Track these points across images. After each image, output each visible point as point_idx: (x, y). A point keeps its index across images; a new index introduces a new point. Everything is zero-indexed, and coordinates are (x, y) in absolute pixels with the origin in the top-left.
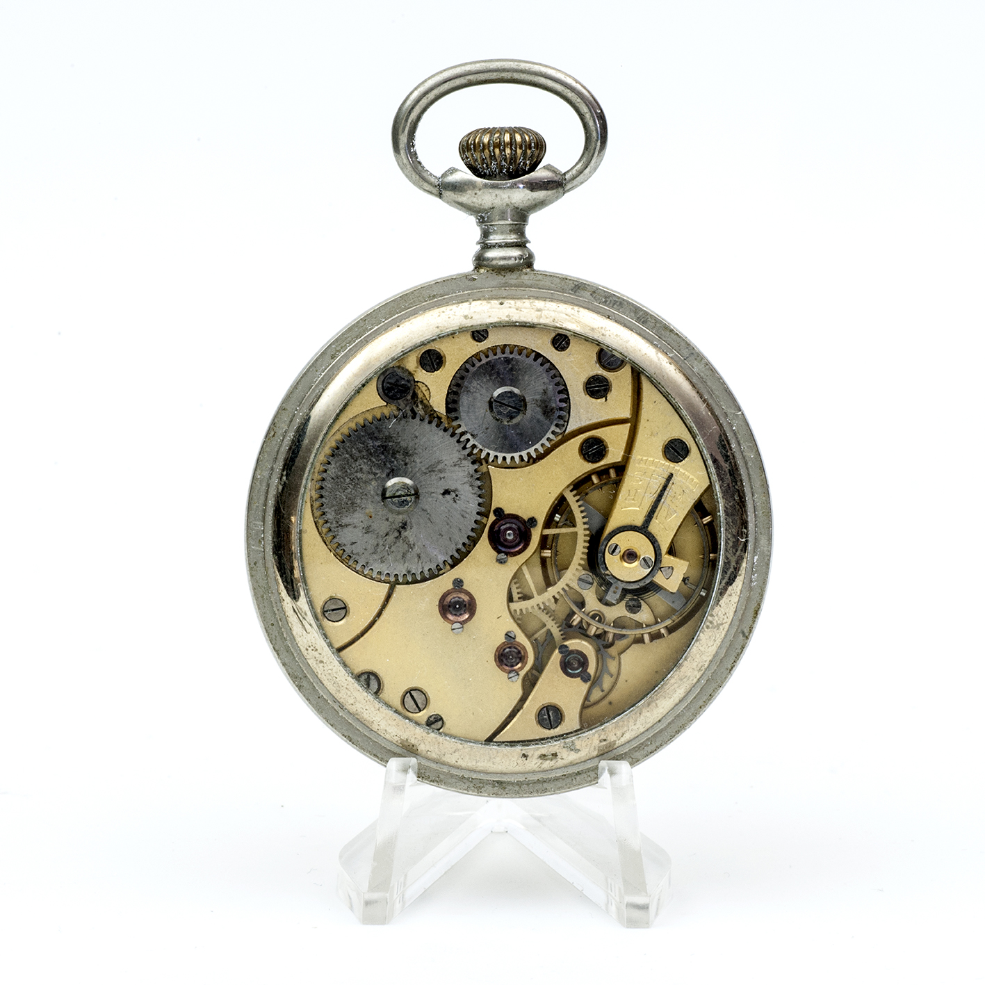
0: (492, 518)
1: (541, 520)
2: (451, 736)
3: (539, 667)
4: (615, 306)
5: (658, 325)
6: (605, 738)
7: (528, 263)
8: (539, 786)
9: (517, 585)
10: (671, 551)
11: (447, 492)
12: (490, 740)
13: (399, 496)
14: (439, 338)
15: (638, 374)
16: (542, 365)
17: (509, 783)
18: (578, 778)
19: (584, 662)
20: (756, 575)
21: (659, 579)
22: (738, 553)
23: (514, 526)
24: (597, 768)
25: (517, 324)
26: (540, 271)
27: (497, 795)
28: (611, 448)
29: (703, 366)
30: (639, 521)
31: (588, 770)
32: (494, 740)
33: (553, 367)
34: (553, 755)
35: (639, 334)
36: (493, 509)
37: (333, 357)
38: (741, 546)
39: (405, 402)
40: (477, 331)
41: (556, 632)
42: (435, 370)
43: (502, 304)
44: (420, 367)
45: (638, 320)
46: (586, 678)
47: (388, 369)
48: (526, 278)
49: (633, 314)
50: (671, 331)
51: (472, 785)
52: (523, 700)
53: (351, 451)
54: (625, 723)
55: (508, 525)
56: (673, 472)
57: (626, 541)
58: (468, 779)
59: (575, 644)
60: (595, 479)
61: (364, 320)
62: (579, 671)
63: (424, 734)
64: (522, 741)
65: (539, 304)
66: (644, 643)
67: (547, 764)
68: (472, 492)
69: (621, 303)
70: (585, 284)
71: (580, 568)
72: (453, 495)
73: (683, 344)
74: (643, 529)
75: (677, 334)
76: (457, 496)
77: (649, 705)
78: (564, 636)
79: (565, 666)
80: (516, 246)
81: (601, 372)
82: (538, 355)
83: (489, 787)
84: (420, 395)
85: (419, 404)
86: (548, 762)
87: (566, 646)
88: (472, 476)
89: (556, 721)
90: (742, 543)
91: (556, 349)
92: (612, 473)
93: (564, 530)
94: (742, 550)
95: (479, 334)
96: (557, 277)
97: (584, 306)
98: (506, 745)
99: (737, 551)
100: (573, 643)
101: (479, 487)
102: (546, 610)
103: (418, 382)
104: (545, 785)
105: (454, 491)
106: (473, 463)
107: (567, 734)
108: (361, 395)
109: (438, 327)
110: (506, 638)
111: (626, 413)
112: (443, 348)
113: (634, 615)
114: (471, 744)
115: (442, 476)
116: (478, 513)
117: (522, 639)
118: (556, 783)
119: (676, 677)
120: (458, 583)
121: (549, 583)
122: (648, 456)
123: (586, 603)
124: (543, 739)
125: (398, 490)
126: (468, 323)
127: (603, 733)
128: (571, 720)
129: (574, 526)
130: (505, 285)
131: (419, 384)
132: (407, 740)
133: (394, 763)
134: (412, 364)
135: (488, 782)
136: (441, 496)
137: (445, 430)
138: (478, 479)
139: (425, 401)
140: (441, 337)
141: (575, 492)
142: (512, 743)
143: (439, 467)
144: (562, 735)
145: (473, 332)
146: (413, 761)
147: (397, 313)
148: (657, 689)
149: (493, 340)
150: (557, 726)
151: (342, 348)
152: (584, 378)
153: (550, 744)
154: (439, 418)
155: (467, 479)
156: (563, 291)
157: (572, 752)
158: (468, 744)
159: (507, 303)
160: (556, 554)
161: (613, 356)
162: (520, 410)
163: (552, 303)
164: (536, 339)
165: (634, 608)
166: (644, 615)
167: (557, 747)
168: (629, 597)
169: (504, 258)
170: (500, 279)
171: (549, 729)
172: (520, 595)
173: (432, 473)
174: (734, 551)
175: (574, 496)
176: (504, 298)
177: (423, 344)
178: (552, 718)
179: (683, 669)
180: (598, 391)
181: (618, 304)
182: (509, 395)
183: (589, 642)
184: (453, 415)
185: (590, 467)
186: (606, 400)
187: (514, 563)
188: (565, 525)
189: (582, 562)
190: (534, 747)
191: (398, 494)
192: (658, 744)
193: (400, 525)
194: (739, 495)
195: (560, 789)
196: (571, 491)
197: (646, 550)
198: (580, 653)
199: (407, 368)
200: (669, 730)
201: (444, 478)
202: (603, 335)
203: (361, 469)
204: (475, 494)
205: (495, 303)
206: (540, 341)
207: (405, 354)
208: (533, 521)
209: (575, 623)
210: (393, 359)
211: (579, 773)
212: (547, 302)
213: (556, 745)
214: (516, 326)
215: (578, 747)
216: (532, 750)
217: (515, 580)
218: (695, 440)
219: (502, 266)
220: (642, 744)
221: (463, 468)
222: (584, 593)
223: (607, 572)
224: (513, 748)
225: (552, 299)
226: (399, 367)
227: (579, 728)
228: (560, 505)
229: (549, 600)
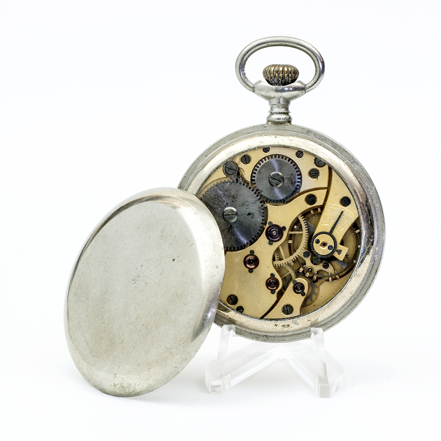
0: (267, 226)
1: (288, 228)
2: (246, 315)
3: (284, 288)
4: (323, 140)
5: (341, 149)
6: (310, 320)
7: (289, 121)
8: (282, 338)
9: (277, 254)
10: (342, 243)
11: (249, 214)
12: (262, 318)
13: (229, 215)
14: (249, 150)
15: (330, 169)
16: (291, 163)
17: (270, 336)
18: (299, 336)
19: (302, 287)
20: (377, 255)
21: (336, 255)
22: (369, 246)
23: (277, 230)
25: (282, 146)
26: (293, 124)
27: (265, 341)
28: (318, 199)
29: (359, 167)
30: (328, 230)
31: (306, 332)
32: (264, 318)
33: (295, 164)
34: (288, 325)
35: (333, 153)
36: (268, 222)
37: (206, 156)
38: (370, 243)
39: (234, 176)
40: (265, 148)
41: (293, 275)
42: (247, 164)
43: (276, 137)
44: (241, 162)
45: (333, 147)
46: (303, 294)
47: (228, 162)
48: (288, 126)
49: (331, 144)
50: (346, 152)
51: (254, 336)
52: (277, 302)
53: (211, 195)
54: (318, 314)
55: (274, 229)
56: (343, 210)
57: (323, 238)
58: (253, 334)
59: (300, 280)
60: (312, 212)
61: (219, 141)
62: (300, 291)
63: (235, 314)
64: (275, 319)
65: (291, 138)
66: (329, 281)
67: (285, 329)
68: (260, 214)
69: (326, 139)
70: (312, 131)
71: (303, 248)
72: (252, 215)
73: (351, 157)
74: (330, 234)
75: (349, 153)
76: (253, 216)
77: (328, 307)
78: (296, 277)
79: (295, 289)
80: (284, 114)
81: (315, 167)
82: (290, 159)
83: (262, 338)
84: (241, 174)
85: (240, 177)
86: (286, 328)
87: (296, 281)
88: (260, 208)
89: (290, 312)
90: (371, 242)
91: (298, 157)
92: (319, 210)
93: (297, 232)
94: (371, 244)
95: (266, 149)
96: (300, 127)
97: (310, 139)
98: (269, 320)
99: (368, 244)
100: (299, 280)
101: (263, 213)
102: (289, 264)
103: (240, 168)
104: (285, 338)
105: (252, 214)
106: (261, 202)
107: (294, 317)
108: (216, 173)
109: (249, 146)
110: (271, 276)
111: (326, 186)
112: (251, 154)
113: (326, 269)
114: (254, 319)
115: (247, 207)
116: (262, 223)
117: (277, 276)
118: (290, 337)
119: (340, 296)
120: (252, 252)
121: (291, 254)
122: (333, 203)
123: (306, 263)
124: (284, 319)
125: (229, 212)
126: (261, 145)
127: (309, 317)
128: (296, 312)
129: (302, 231)
130: (278, 129)
131: (240, 169)
132: (228, 316)
133: (226, 326)
134: (237, 160)
135: (262, 336)
136: (247, 216)
137: (250, 188)
138: (262, 209)
139: (243, 176)
140: (250, 150)
141: (303, 217)
142: (271, 320)
143: (247, 204)
144: (292, 318)
145: (264, 148)
146: (233, 326)
147: (233, 139)
148: (332, 300)
149: (272, 152)
150: (290, 314)
151: (210, 152)
152: (309, 170)
153: (286, 321)
154: (248, 183)
155: (258, 209)
156: (302, 133)
157: (296, 325)
158: (253, 319)
159: (278, 137)
160: (294, 242)
161: (321, 161)
162: (281, 181)
163: (297, 138)
164: (289, 152)
165: (326, 266)
166: (330, 270)
167: (289, 322)
168: (324, 262)
169: (279, 119)
170: (276, 127)
171: (287, 315)
172: (278, 259)
173: (244, 206)
174: (367, 244)
175: (303, 218)
176: (277, 135)
177: (242, 152)
178: (288, 310)
179: (343, 293)
180: (315, 175)
181: (325, 139)
182: (277, 175)
183: (305, 279)
184: (253, 182)
185: (309, 206)
186: (317, 179)
187: (276, 245)
188: (298, 230)
189: (305, 246)
190: (280, 321)
191: (229, 214)
192: (333, 324)
193: (230, 227)
194: (371, 221)
195: (291, 340)
196: (301, 216)
197: (331, 242)
198: (301, 284)
199: (236, 162)
200: (337, 318)
201: (248, 208)
202: (317, 152)
203: (214, 203)
204: (261, 215)
205: (273, 137)
206: (291, 154)
207: (235, 156)
208: (284, 228)
209: (301, 271)
210: (230, 158)
211: (299, 334)
212: (295, 137)
213: (289, 321)
214: (281, 147)
215: (298, 323)
216: (280, 323)
217: (277, 252)
218: (353, 197)
219: (277, 121)
220: (326, 323)
221: (257, 205)
222: (305, 259)
223: (314, 251)
224: (271, 322)
225: (297, 136)
226: (232, 161)
227: (299, 315)
228: (297, 222)
229: (290, 261)
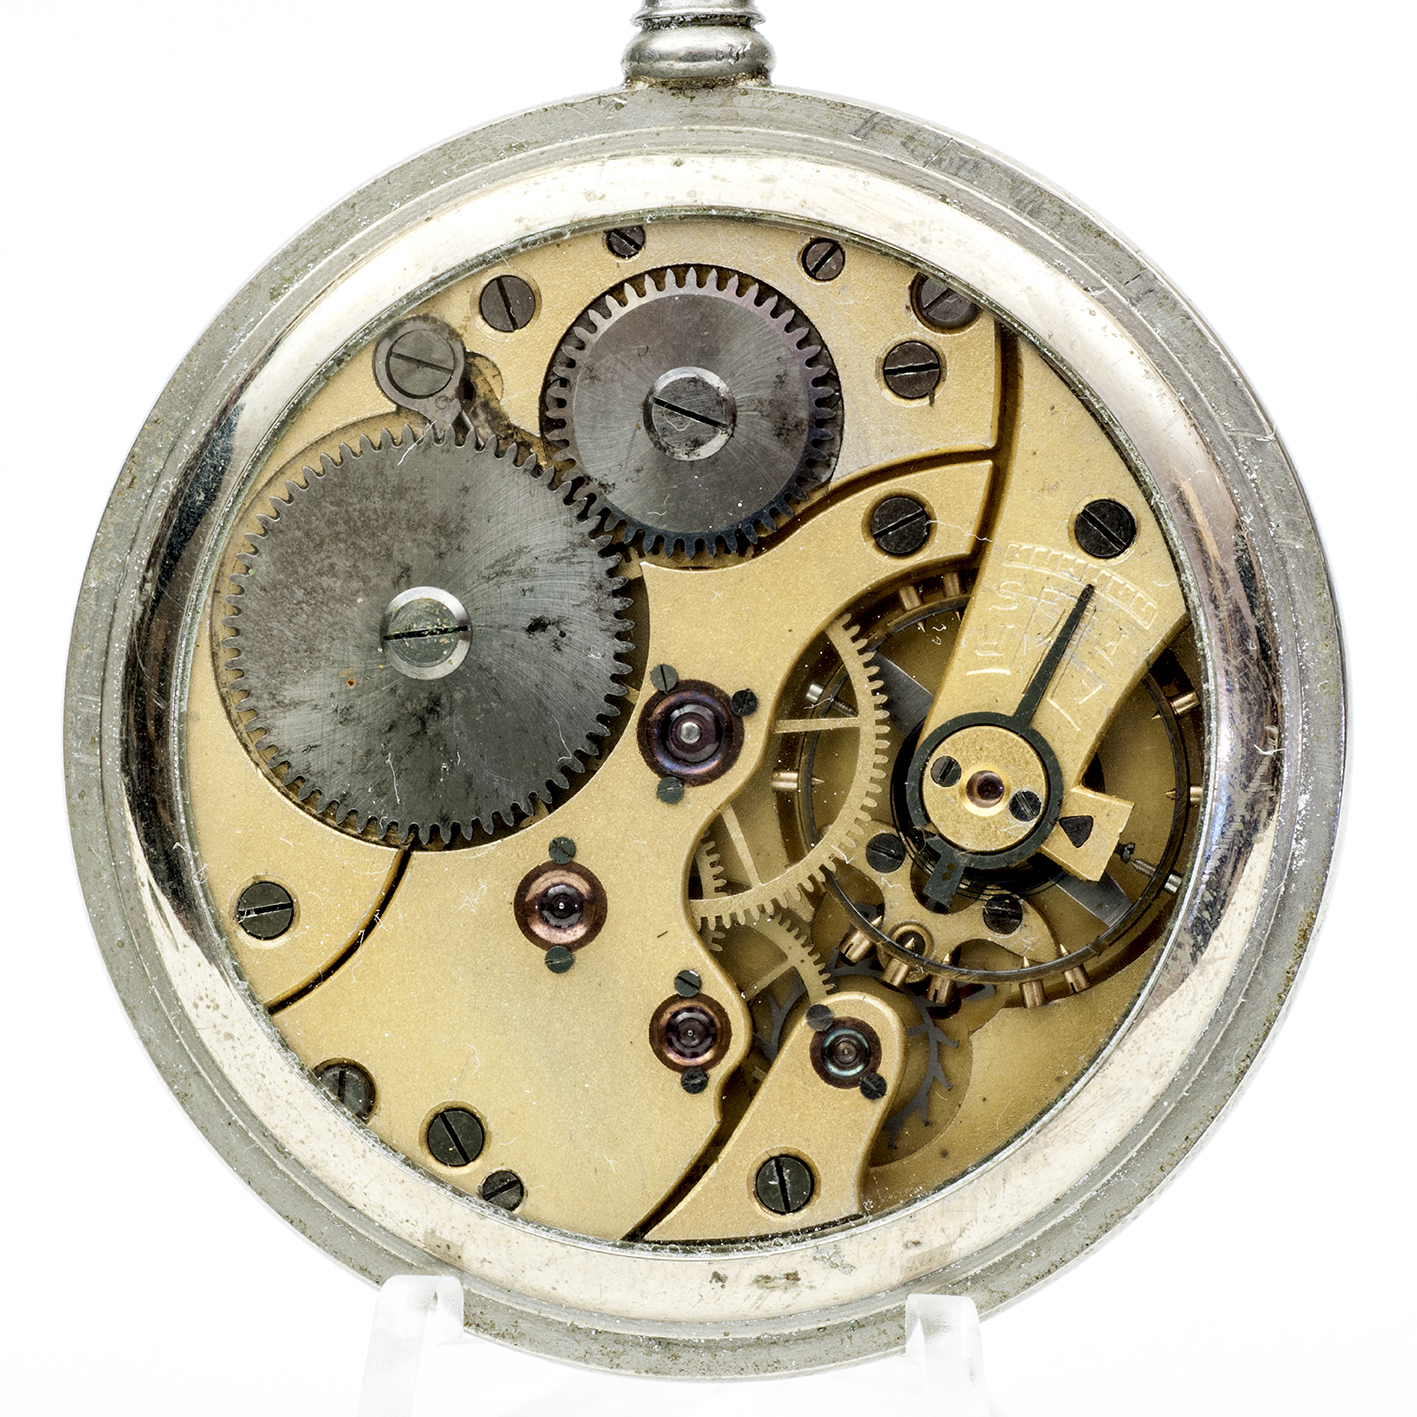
0: (647, 690)
1: (768, 697)
2: (539, 1224)
3: (762, 1053)
4: (962, 173)
5: (1068, 219)
6: (917, 1238)
7: (757, 68)
8: (761, 1355)
9: (715, 857)
10: (1095, 777)
11: (538, 625)
12: (636, 1236)
13: (419, 634)
14: (525, 246)
15: (1009, 339)
16: (775, 313)
17: (689, 1345)
18: (856, 1335)
19: (868, 1049)
20: (1304, 841)
21: (1058, 847)
22: (1254, 785)
23: (707, 713)
24: (900, 1313)
25: (714, 212)
26: (779, 87)
27: (657, 1372)
28: (941, 521)
29: (1178, 320)
30: (1009, 707)
31: (882, 1317)
32: (646, 1237)
33: (800, 318)
34: (788, 1276)
35: (1021, 241)
36: (650, 666)
37: (274, 295)
38: (1263, 769)
39: (442, 404)
40: (616, 231)
41: (812, 975)
42: (515, 326)
43: (678, 164)
44: (479, 318)
45: (1019, 206)
46: (873, 1088)
47: (401, 324)
48: (748, 95)
49: (1005, 192)
50: (1100, 234)
51: (595, 1347)
52: (719, 1141)
53: (309, 522)
54: (967, 1201)
55: (688, 709)
56: (1095, 581)
57: (977, 753)
58: (587, 1332)
59: (854, 1003)
60: (910, 600)
61: (350, 205)
62: (852, 1072)
63: (474, 1219)
64: (711, 1242)
65: (772, 165)
66: (1025, 1006)
67: (777, 1301)
68: (604, 625)
69: (976, 165)
70: (890, 118)
71: (865, 817)
72: (553, 631)
73: (1128, 265)
74: (1022, 722)
75: (1115, 243)
76: (563, 634)
77: (1026, 1158)
78: (831, 986)
79: (823, 1056)
80: (727, 24)
81: (920, 332)
82: (766, 291)
83: (638, 1355)
84: (481, 389)
85: (479, 411)
86: (777, 1294)
87: (826, 1010)
88: (600, 587)
89: (797, 1194)
90: (1266, 763)
91: (812, 274)
92: (952, 584)
93: (827, 724)
94: (1264, 778)
95: (623, 238)
96: (820, 101)
97: (885, 169)
98: (674, 1250)
99: (1250, 778)
100: (844, 1002)
101: (618, 615)
102: (783, 914)
103: (474, 355)
104: (777, 1352)
105: (557, 623)
106: (605, 553)
107: (823, 1227)
108: (332, 389)
109: (520, 220)
110: (677, 986)
111: (986, 439)
112: (532, 270)
113: (1007, 936)
114: (588, 1246)
115: (527, 584)
116: (614, 678)
117: (718, 986)
118: (802, 1347)
119: (1093, 1091)
120: (563, 853)
121: (795, 854)
122: (1033, 541)
123: (887, 906)
124: (763, 1238)
125: (418, 619)
126: (593, 210)
127: (912, 1226)
128: (837, 1191)
129: (855, 712)
130: (695, 117)
131: (478, 361)
132: (433, 1232)
133: (402, 1287)
134: (459, 311)
135: (636, 1342)
136: (524, 635)
137: (537, 471)
138: (615, 594)
139: (493, 404)
140: (529, 246)
141: (855, 630)
142: (689, 1245)
143: (522, 562)
144: (811, 1230)
145: (609, 233)
146: (448, 1284)
147: (431, 187)
148: (1046, 1118)
149: (658, 251)
150: (799, 1209)
151: (296, 272)
152: (881, 347)
153: (780, 1250)
154: (525, 445)
155: (586, 593)
156: (836, 133)
157: (837, 1270)
158: (581, 1244)
159: (691, 162)
160: (807, 781)
161: (948, 292)
162: (715, 424)
163: (803, 164)
164: (761, 251)
165: (1002, 920)
166: (1030, 937)
167: (797, 1258)
168: (992, 891)
169: (694, 57)
170: (681, 103)
171: (783, 1214)
172: (720, 883)
173: (504, 579)
174: (1243, 779)
175: (855, 639)
176: (686, 150)
177: (485, 261)
178: (788, 1186)
179: (1111, 1071)
180: (911, 381)
181: (969, 166)
182: (692, 387)
183: (890, 1003)
184: (554, 435)
185: (894, 566)
186: (932, 402)
187: (704, 802)
188: (829, 711)
189: (871, 803)
190: (740, 1255)
191: (416, 628)
192: (1055, 1258)
193: (425, 703)
194: (1261, 641)
195: (812, 1362)
196: (847, 627)
197: (1024, 775)
198: (861, 1027)
199: (448, 319)
200: (1081, 1222)
201: (531, 590)
202: (924, 240)
203: (332, 566)
204: (607, 630)
205: (664, 161)
206: (770, 258)
207: (442, 286)
208: (746, 701)
209: (855, 954)
210: (411, 298)
211: (859, 1325)
212: (789, 160)
213: (793, 1253)
214: (711, 216)
215: (848, 1260)
216: (742, 1265)
217: (712, 845)
218: (1148, 500)
219: (685, 71)
220: (1015, 1255)
221: (579, 568)
222: (881, 879)
223: (929, 829)
224: (690, 1257)
225: (805, 150)
226: (425, 318)
227: (855, 1211)
228: (819, 660)
229: (786, 894)
